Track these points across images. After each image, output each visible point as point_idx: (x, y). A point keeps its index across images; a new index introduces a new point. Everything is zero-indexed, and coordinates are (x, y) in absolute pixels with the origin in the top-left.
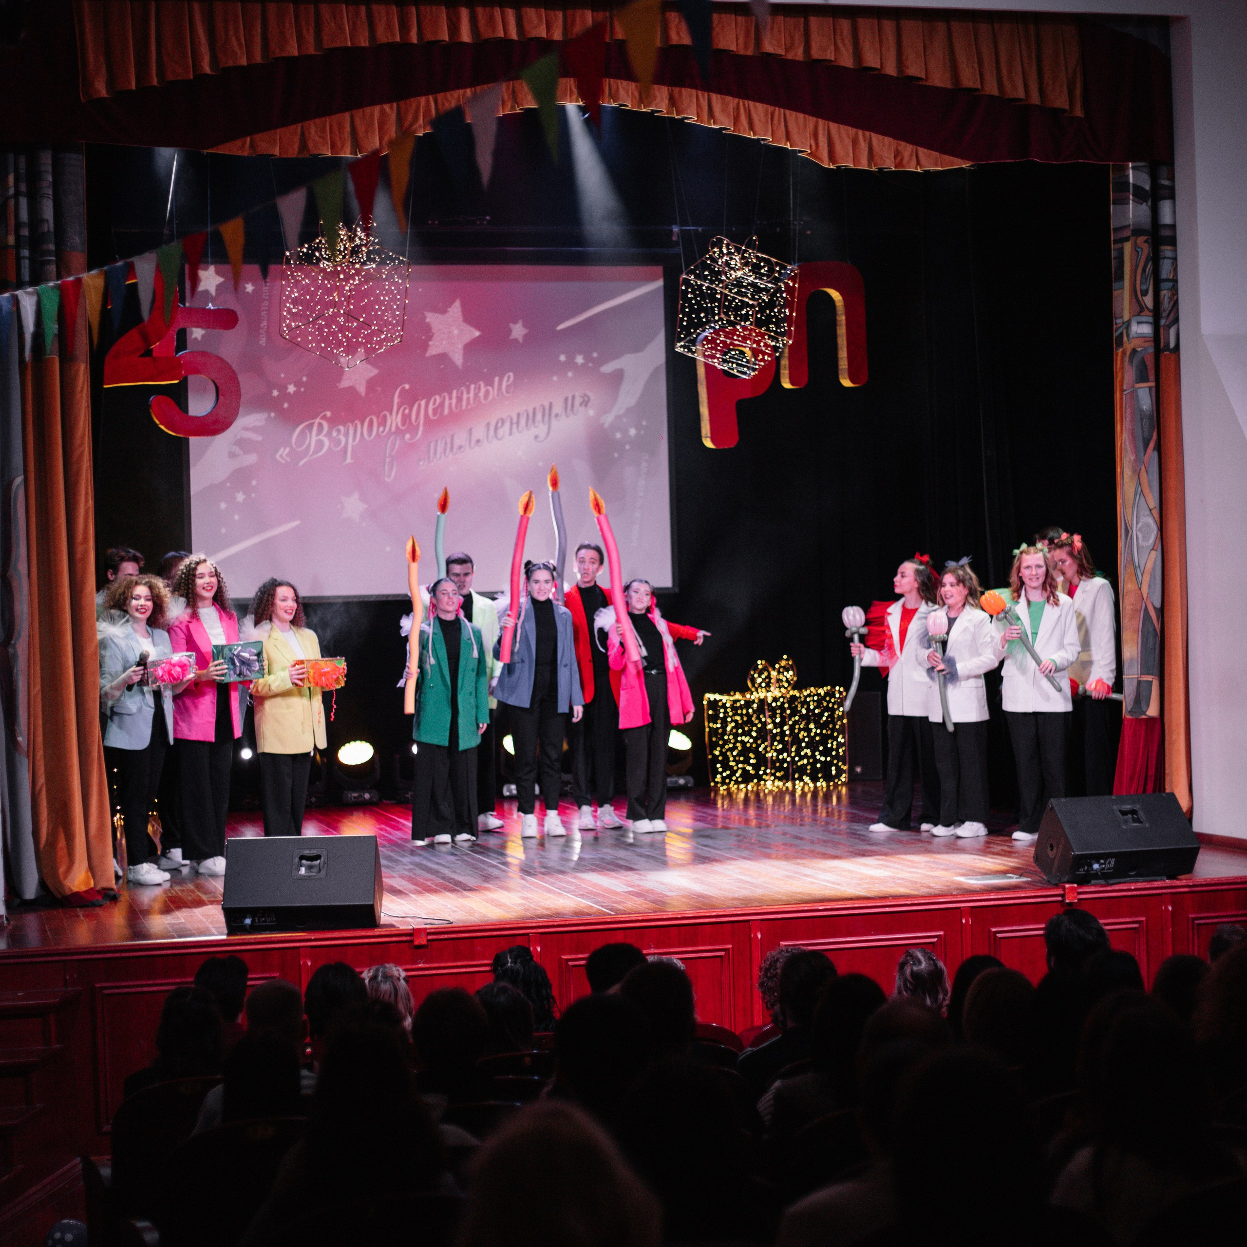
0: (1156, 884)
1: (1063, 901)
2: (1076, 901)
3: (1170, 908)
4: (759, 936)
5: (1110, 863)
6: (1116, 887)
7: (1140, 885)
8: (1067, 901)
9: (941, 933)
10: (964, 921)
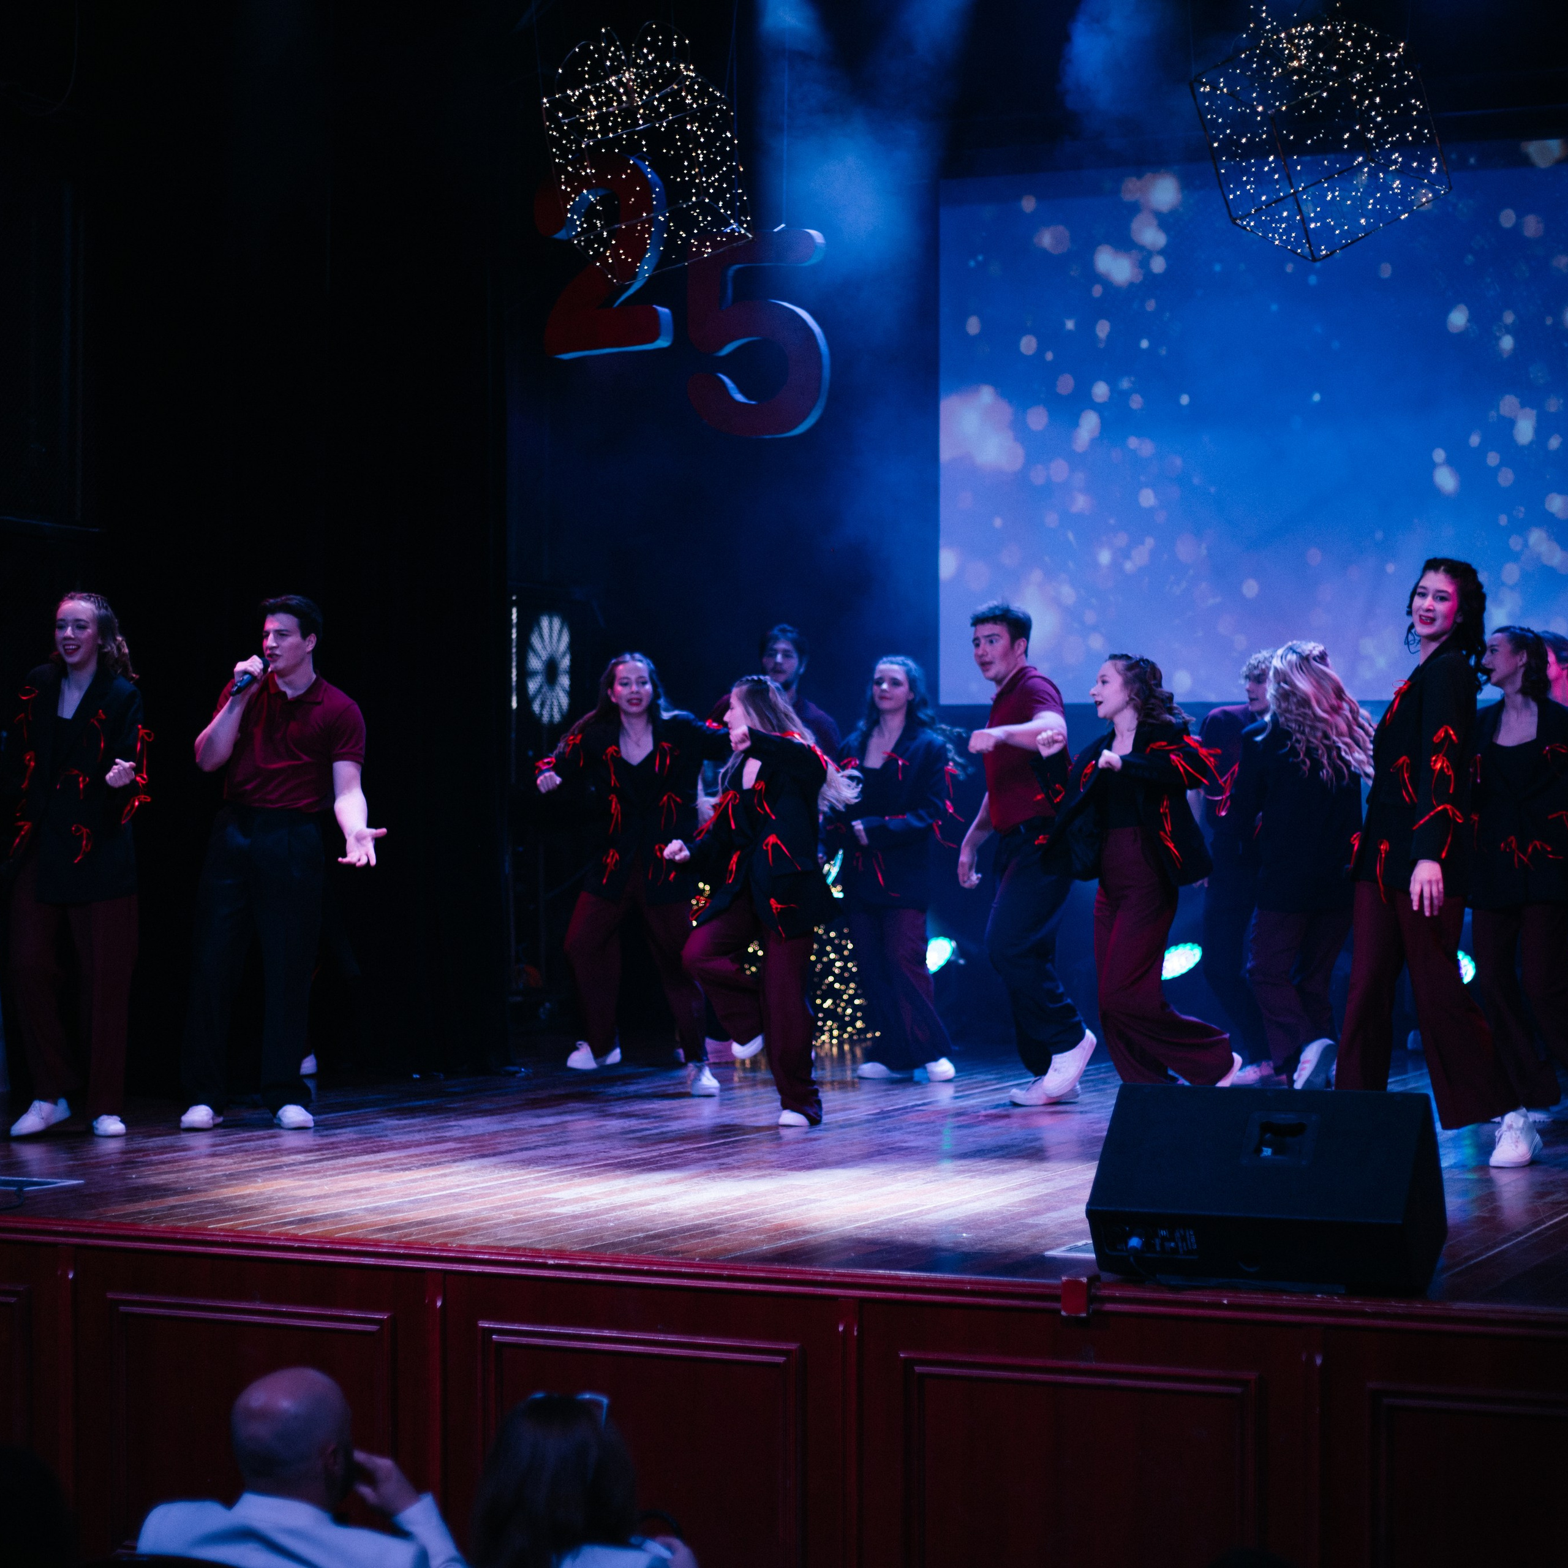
0: (1286, 1300)
1: (1059, 1311)
2: (1084, 1315)
3: (1319, 1361)
4: (439, 1304)
5: (1184, 1239)
6: (1189, 1296)
7: (1244, 1298)
8: (1063, 1313)
9: (793, 1346)
10: (841, 1329)
